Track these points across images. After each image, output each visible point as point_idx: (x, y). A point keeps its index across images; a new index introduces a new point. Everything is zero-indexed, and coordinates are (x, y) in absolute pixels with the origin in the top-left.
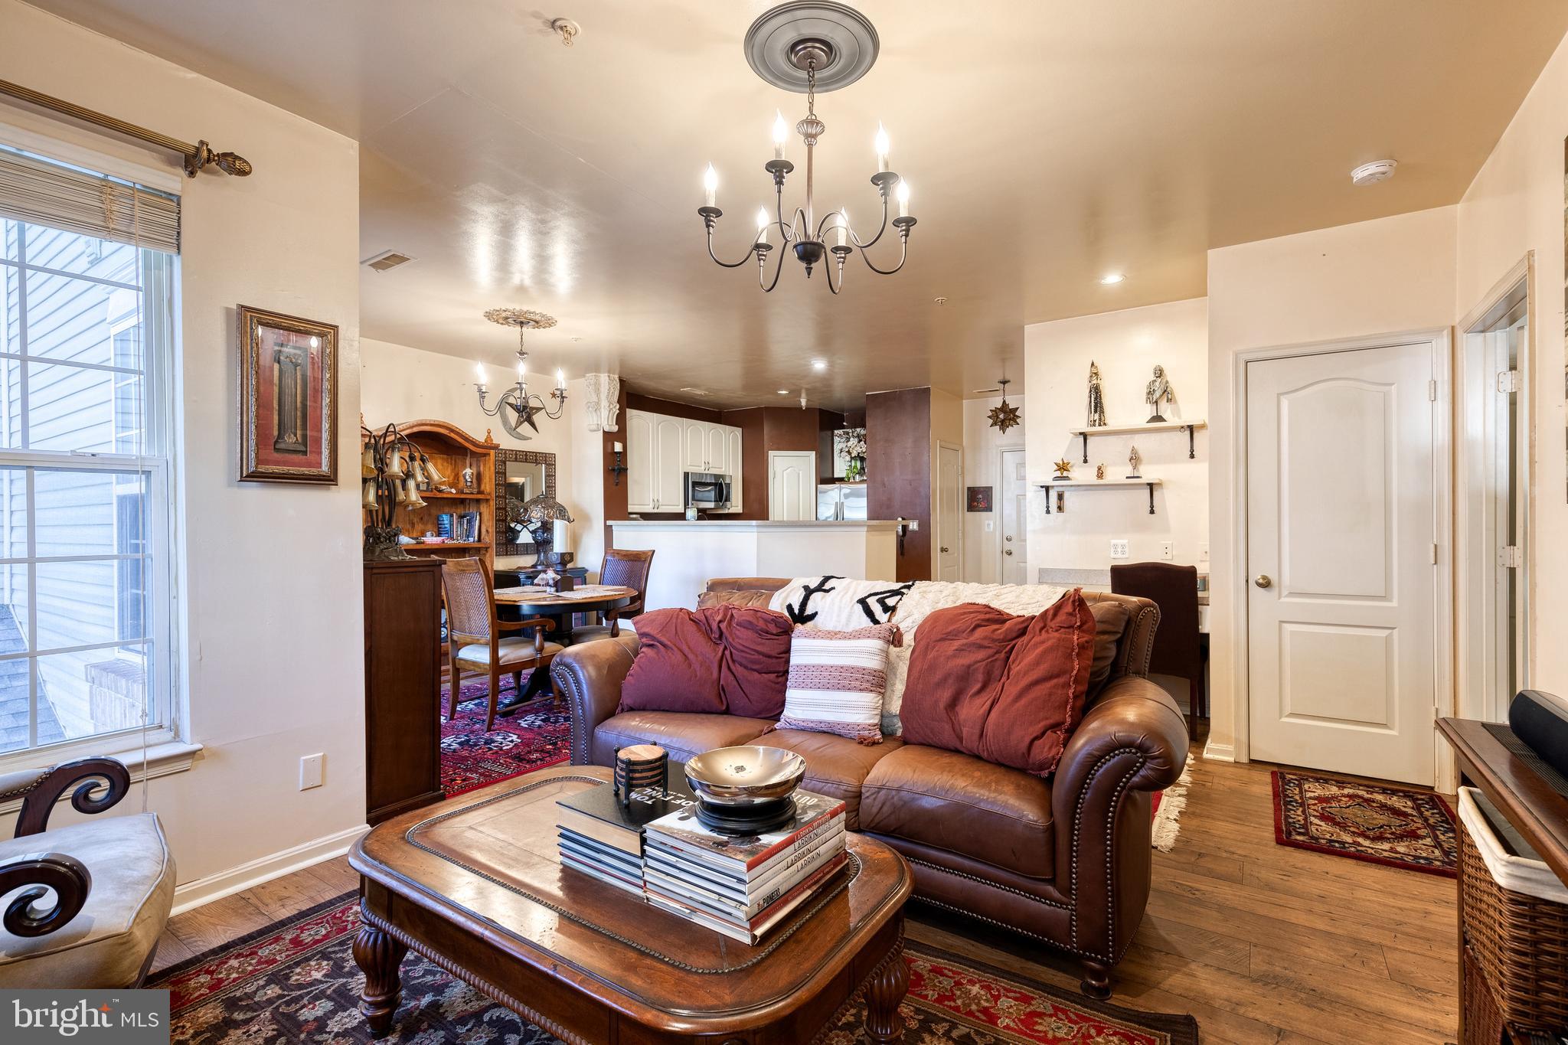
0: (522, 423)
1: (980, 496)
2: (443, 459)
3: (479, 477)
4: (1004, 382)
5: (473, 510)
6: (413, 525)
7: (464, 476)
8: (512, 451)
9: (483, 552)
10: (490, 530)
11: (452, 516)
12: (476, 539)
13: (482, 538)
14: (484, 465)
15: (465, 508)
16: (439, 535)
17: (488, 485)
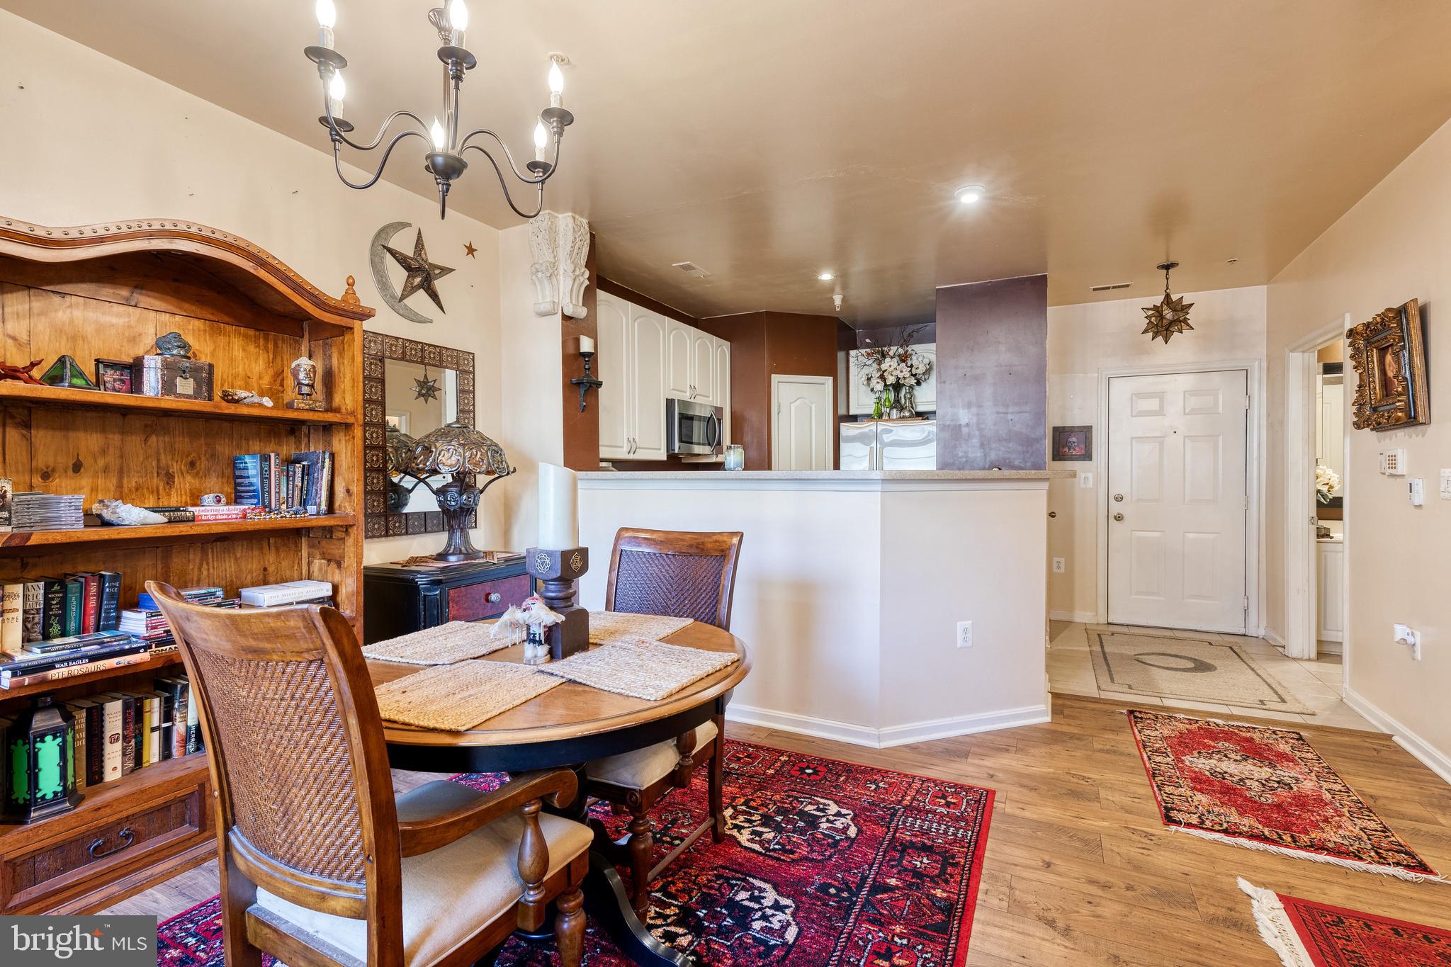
0: (414, 289)
1: (1074, 439)
2: (246, 336)
3: (329, 380)
4: (1167, 267)
5: (315, 447)
6: (169, 479)
7: (295, 373)
8: (397, 338)
9: (337, 535)
10: (354, 489)
11: (266, 458)
12: (324, 507)
13: (337, 504)
14: (341, 354)
15: (298, 443)
16: (237, 499)
17: (349, 397)
